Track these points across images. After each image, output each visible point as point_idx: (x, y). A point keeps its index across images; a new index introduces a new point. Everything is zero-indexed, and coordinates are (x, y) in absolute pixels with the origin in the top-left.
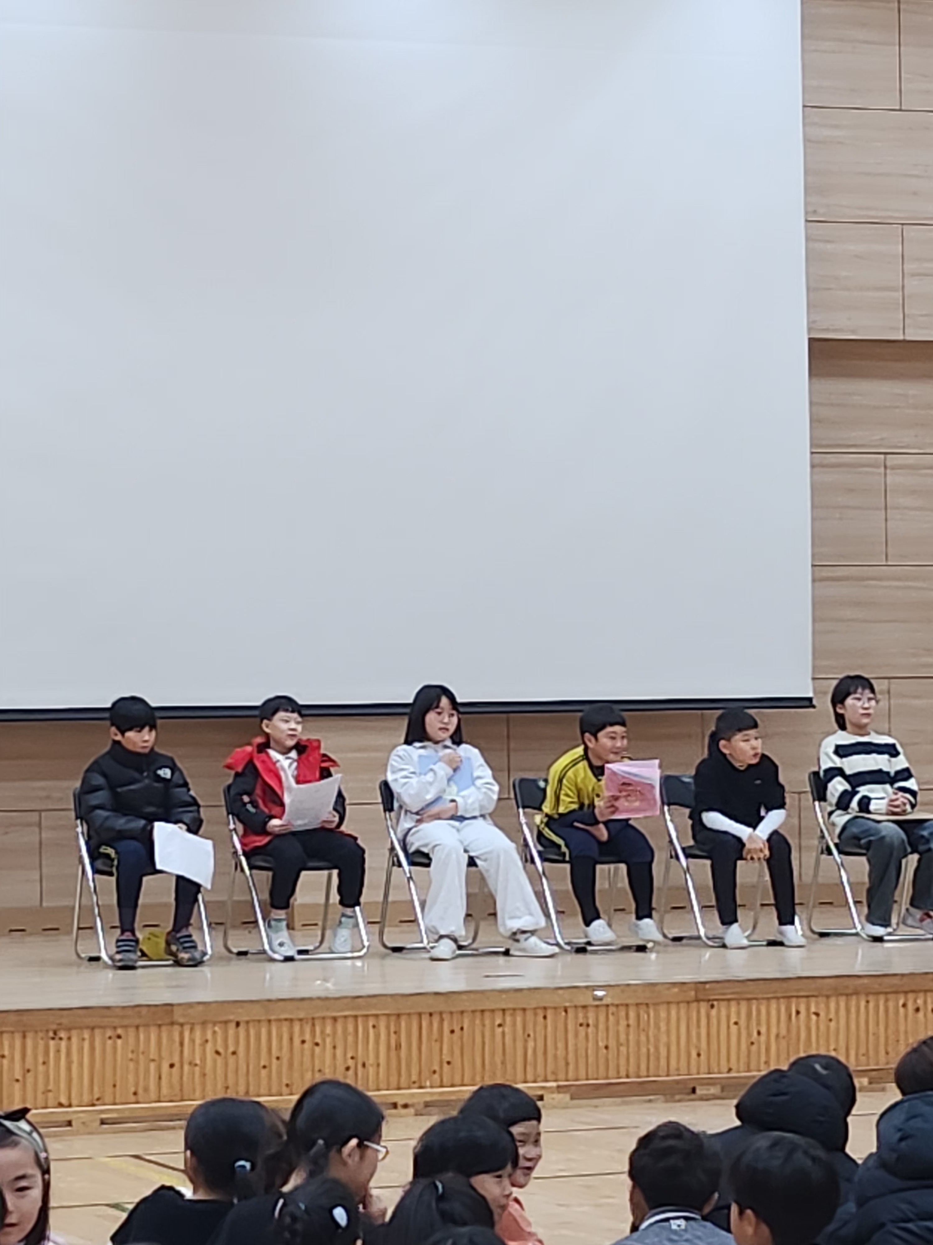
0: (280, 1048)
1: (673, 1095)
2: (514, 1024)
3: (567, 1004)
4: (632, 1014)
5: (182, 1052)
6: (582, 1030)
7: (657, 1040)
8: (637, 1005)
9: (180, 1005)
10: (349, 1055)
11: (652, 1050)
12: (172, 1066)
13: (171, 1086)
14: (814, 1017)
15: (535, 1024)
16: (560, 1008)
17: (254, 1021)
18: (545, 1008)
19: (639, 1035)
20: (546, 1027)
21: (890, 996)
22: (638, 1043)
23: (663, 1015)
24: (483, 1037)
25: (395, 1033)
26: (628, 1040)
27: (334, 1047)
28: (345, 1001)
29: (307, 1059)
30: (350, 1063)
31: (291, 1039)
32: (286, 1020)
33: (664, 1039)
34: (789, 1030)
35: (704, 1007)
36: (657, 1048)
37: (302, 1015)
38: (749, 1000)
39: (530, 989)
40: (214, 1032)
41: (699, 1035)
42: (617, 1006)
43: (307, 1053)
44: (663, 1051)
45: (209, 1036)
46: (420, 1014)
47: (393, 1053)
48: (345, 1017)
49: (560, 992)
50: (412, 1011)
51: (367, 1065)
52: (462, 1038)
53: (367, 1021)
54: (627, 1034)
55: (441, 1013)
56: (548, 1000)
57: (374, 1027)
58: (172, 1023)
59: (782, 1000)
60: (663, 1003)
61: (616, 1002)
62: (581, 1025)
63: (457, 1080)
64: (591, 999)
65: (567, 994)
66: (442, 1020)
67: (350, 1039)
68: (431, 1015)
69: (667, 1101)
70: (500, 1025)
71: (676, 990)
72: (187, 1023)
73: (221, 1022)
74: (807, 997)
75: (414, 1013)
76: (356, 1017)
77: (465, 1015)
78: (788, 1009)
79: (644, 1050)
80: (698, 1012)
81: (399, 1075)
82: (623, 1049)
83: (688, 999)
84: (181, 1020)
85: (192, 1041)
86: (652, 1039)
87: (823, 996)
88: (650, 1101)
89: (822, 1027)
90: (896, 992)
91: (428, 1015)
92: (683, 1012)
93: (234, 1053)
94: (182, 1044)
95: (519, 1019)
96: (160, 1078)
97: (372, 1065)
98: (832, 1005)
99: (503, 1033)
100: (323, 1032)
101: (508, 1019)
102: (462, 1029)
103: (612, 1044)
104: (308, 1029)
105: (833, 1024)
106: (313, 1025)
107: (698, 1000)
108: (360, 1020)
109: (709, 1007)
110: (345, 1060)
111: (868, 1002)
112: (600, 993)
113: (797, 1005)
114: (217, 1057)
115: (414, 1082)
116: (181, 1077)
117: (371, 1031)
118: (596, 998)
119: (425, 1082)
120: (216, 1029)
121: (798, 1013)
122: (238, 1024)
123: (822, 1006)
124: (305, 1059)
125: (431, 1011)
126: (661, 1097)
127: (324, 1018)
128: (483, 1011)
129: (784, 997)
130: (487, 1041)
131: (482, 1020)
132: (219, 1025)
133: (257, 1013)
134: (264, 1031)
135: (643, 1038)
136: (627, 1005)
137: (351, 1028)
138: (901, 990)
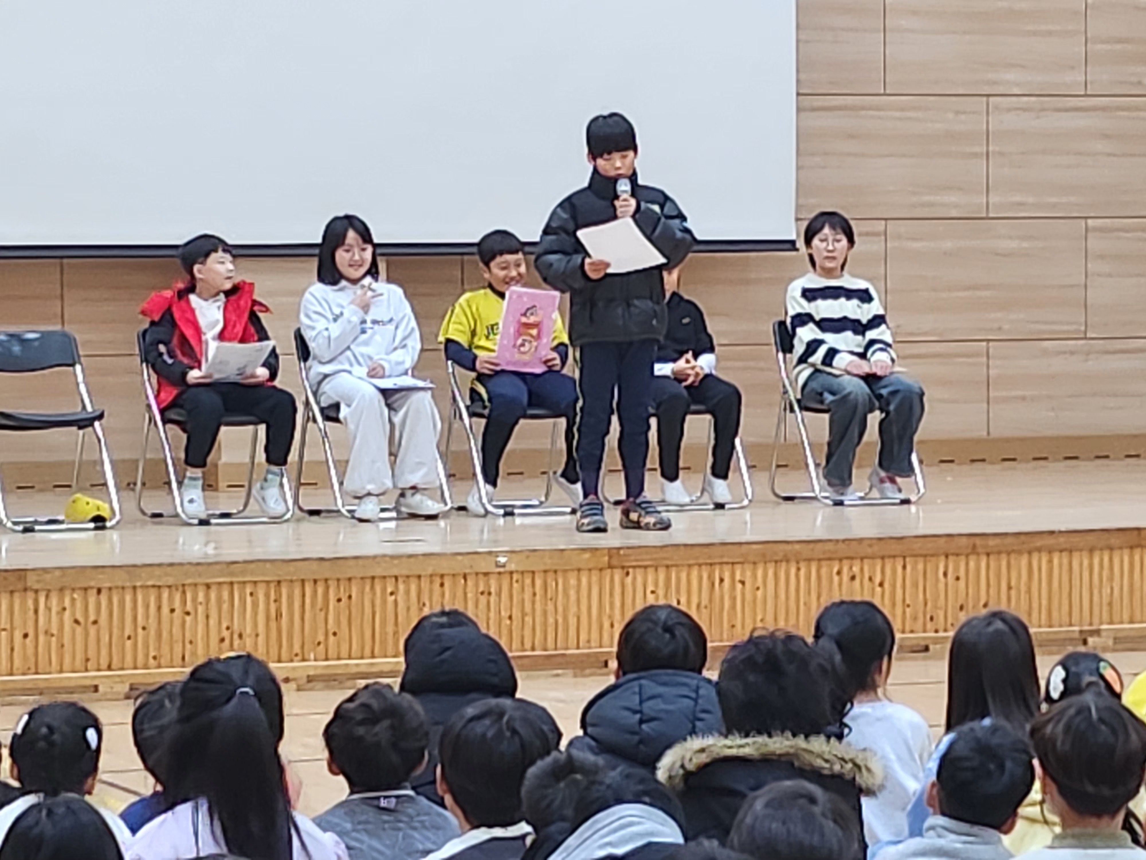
0: (147, 617)
1: (583, 669)
2: (407, 592)
3: (467, 571)
4: (538, 582)
5: (36, 621)
6: (483, 599)
7: (566, 609)
8: (545, 571)
9: (33, 570)
10: (224, 625)
11: (560, 621)
12: (26, 636)
13: (25, 658)
14: (739, 586)
15: (431, 591)
16: (459, 574)
17: (117, 587)
18: (442, 576)
19: (546, 604)
20: (443, 595)
21: (824, 563)
22: (545, 613)
23: (573, 582)
24: (373, 606)
25: (275, 601)
26: (533, 609)
27: (207, 617)
28: (218, 567)
29: (176, 630)
30: (226, 634)
31: (159, 608)
32: (153, 586)
33: (573, 609)
34: (711, 600)
35: (618, 575)
36: (565, 619)
37: (170, 581)
38: (667, 567)
39: (424, 555)
40: (73, 600)
41: (612, 604)
42: (522, 573)
43: (177, 622)
44: (572, 621)
45: (67, 603)
46: (303, 581)
47: (273, 624)
48: (220, 584)
49: (460, 558)
50: (294, 578)
51: (244, 636)
52: (349, 608)
53: (244, 588)
54: (533, 603)
55: (326, 580)
56: (444, 566)
57: (251, 594)
58: (25, 590)
59: (704, 567)
60: (573, 570)
61: (521, 569)
62: (482, 593)
63: (344, 653)
64: (494, 565)
65: (466, 560)
66: (327, 588)
67: (225, 606)
68: (315, 581)
69: (575, 676)
70: (392, 594)
71: (587, 555)
72: (43, 590)
73: (80, 589)
74: (733, 563)
75: (297, 580)
76: (232, 583)
77: (354, 582)
78: (711, 578)
79: (551, 620)
80: (612, 580)
81: (280, 647)
82: (528, 619)
83: (600, 566)
84: (36, 586)
85: (49, 609)
86: (560, 609)
87: (749, 562)
88: (557, 675)
89: (748, 596)
90: (830, 559)
91: (312, 583)
92: (594, 579)
93: (95, 622)
94: (36, 611)
95: (413, 587)
96: (12, 649)
97: (250, 636)
98: (760, 573)
99: (396, 602)
100: (194, 600)
101: (401, 587)
102: (350, 597)
103: (516, 614)
104: (178, 597)
105: (759, 593)
106: (184, 592)
107: (611, 567)
108: (236, 586)
109: (625, 575)
110: (220, 631)
111: (798, 569)
112: (502, 560)
113: (721, 572)
114: (75, 625)
115: (296, 655)
116: (36, 647)
117: (249, 599)
118: (498, 565)
119: (309, 655)
120: (75, 596)
121: (722, 580)
122: (99, 591)
123: (748, 573)
124: (174, 630)
125: (316, 577)
126: (570, 672)
127: (196, 585)
128: (373, 578)
129: (706, 564)
130: (378, 609)
131: (372, 587)
132: (79, 592)
133: (120, 579)
134: (128, 598)
135: (550, 607)
136: (533, 572)
137: (226, 595)
138: (834, 556)
